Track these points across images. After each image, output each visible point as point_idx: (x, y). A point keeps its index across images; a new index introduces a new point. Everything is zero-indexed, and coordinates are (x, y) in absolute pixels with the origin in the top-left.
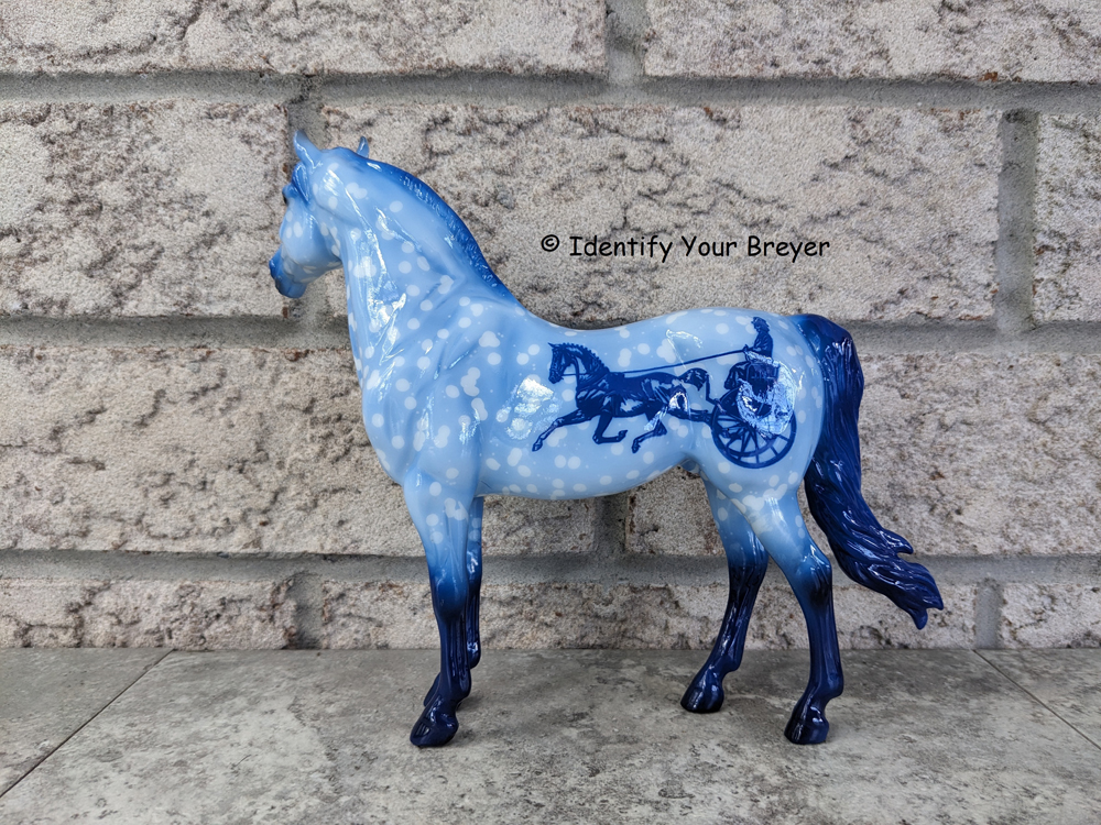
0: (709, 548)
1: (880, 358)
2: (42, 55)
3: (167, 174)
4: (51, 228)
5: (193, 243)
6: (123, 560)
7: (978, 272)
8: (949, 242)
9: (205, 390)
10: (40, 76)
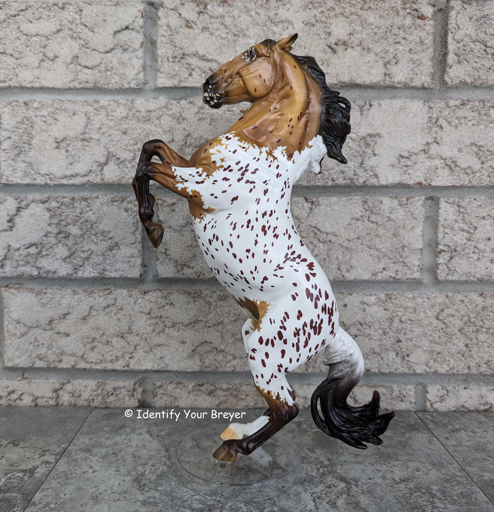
0: (307, 370)
1: (375, 295)
2: (47, 177)
3: (95, 223)
4: (50, 243)
5: (105, 249)
6: (75, 372)
7: (414, 261)
8: (403, 249)
9: (109, 306)
10: (46, 185)
